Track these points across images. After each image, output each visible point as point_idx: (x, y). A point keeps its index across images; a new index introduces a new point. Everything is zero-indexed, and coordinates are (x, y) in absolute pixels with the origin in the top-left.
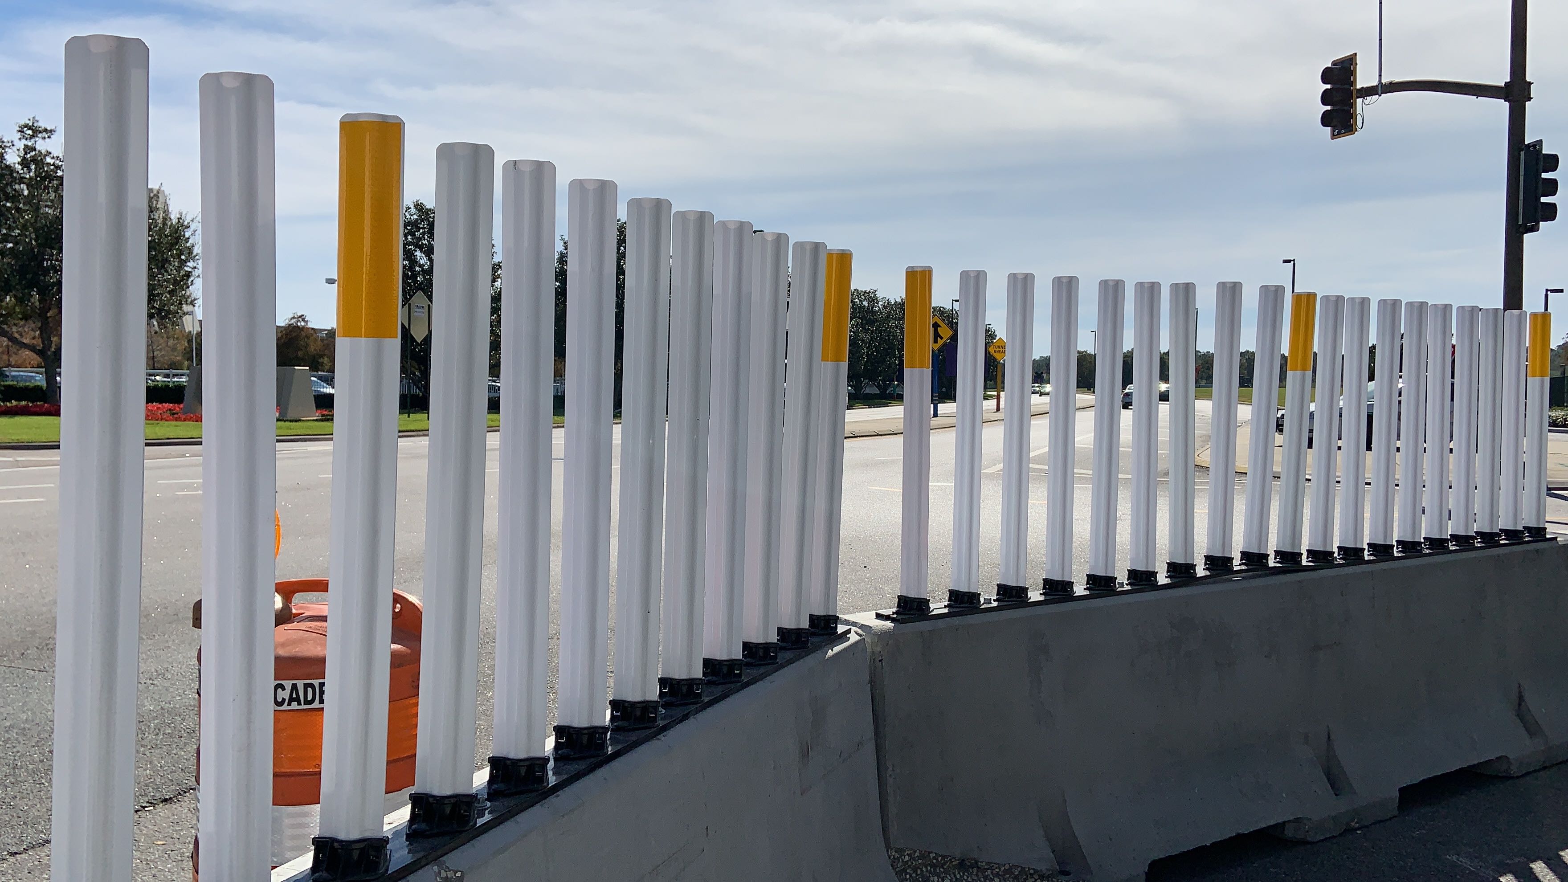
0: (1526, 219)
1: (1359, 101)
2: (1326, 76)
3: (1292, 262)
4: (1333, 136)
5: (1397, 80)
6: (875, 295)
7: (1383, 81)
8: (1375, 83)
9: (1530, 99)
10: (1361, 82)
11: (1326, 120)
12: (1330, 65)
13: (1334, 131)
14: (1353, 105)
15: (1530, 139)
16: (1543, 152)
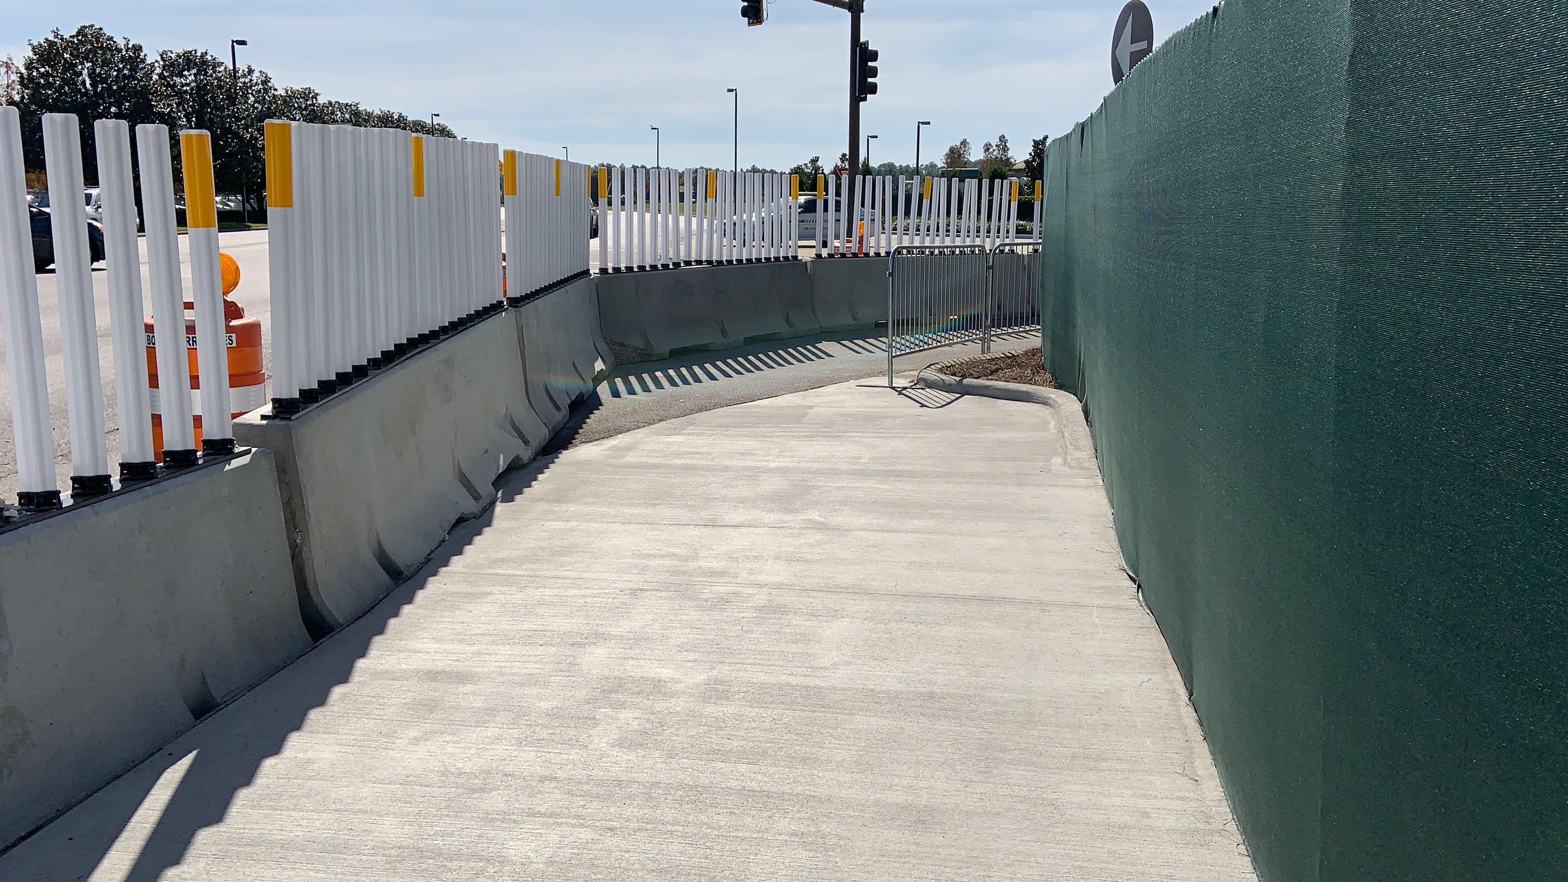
0: (860, 93)
1: (765, 2)
3: (734, 91)
4: (750, 24)
6: (357, 108)
9: (863, 12)
11: (745, 12)
13: (749, 20)
14: (760, 4)
15: (862, 39)
16: (870, 48)
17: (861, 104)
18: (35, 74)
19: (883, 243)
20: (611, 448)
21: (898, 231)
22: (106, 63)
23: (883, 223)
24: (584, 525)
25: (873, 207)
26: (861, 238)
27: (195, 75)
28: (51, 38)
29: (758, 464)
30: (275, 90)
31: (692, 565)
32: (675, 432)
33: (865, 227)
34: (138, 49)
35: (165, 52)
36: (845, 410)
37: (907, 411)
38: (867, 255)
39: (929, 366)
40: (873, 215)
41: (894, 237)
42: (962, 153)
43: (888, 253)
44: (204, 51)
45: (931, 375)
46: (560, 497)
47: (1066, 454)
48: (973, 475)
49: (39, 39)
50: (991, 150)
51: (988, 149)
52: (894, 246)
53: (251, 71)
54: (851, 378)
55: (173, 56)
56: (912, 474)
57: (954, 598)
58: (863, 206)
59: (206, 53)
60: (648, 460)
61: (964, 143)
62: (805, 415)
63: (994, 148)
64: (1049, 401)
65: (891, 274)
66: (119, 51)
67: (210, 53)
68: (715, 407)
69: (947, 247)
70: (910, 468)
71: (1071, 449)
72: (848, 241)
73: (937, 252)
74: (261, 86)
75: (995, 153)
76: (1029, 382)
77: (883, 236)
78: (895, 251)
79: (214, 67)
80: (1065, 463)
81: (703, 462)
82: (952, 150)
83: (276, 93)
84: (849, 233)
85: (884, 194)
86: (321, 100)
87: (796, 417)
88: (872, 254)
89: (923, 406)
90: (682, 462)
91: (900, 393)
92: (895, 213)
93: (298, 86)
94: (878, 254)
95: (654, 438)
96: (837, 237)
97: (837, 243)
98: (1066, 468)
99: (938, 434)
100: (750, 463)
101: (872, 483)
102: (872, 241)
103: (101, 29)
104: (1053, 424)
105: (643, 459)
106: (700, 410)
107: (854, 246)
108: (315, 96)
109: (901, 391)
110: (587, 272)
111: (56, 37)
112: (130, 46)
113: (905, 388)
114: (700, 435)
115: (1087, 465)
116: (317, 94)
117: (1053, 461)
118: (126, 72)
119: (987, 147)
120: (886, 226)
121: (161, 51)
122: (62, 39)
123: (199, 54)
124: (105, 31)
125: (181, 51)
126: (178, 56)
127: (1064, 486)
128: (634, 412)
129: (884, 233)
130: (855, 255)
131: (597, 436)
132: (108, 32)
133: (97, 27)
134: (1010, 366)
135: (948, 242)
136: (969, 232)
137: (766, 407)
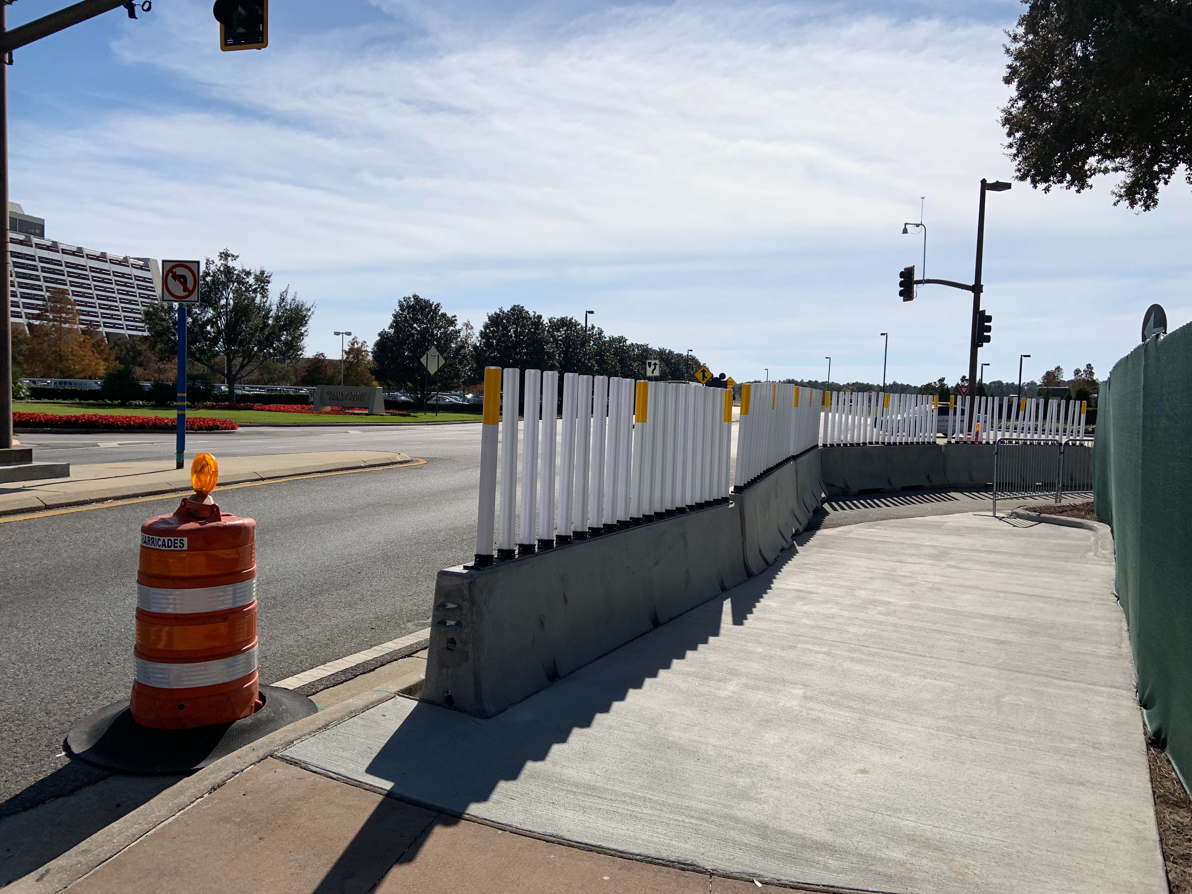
0: (978, 342)
1: (915, 285)
2: (902, 275)
3: (886, 335)
4: (904, 300)
5: (931, 278)
7: (925, 279)
8: (922, 279)
9: (982, 292)
10: (916, 278)
11: (901, 294)
12: (903, 270)
14: (912, 288)
15: (981, 309)
16: (986, 314)
17: (979, 348)
18: (488, 331)
19: (992, 437)
20: (839, 531)
21: (1002, 429)
22: (524, 326)
23: (992, 423)
24: (839, 557)
25: (986, 413)
26: (977, 433)
27: (565, 331)
28: (498, 312)
29: (919, 543)
30: (605, 338)
31: (894, 573)
32: (870, 527)
33: (980, 426)
34: (540, 317)
35: (551, 319)
36: (967, 525)
37: (1004, 528)
38: (981, 443)
39: (1019, 507)
40: (986, 418)
41: (999, 433)
42: (1056, 375)
43: (994, 442)
44: (571, 317)
45: (1021, 511)
46: (822, 546)
47: (1097, 551)
48: (1040, 556)
49: (492, 312)
50: (1080, 374)
51: (1078, 374)
52: (999, 438)
53: (593, 327)
54: (970, 511)
55: (555, 320)
56: (1005, 553)
57: (1023, 594)
58: (979, 412)
59: (572, 319)
60: (860, 537)
61: (1058, 369)
62: (943, 525)
63: (1082, 373)
64: (1093, 528)
65: (996, 453)
66: (530, 319)
67: (574, 318)
68: (890, 518)
69: (1036, 440)
70: (1005, 551)
71: (1100, 549)
72: (968, 435)
73: (1028, 443)
74: (597, 336)
75: (1083, 376)
76: (1082, 518)
77: (992, 433)
78: (999, 440)
79: (575, 326)
80: (1095, 555)
81: (889, 540)
82: (1048, 373)
83: (606, 340)
84: (970, 430)
85: (993, 404)
86: (628, 343)
87: (938, 526)
88: (984, 442)
89: (1015, 526)
90: (878, 539)
91: (1000, 519)
92: (1000, 417)
93: (616, 335)
94: (988, 443)
95: (860, 529)
96: (962, 432)
97: (961, 436)
98: (1096, 558)
99: (1022, 538)
100: (914, 542)
101: (983, 555)
102: (985, 436)
103: (523, 307)
104: (1093, 538)
105: (858, 537)
106: (882, 519)
107: (972, 437)
108: (625, 341)
109: (1001, 519)
110: (817, 445)
111: (500, 311)
112: (536, 316)
113: (1004, 518)
114: (885, 529)
115: (1108, 556)
116: (626, 340)
117: (1089, 554)
118: (532, 330)
119: (1077, 372)
120: (994, 425)
121: (549, 318)
122: (503, 313)
123: (568, 319)
124: (525, 308)
125: (559, 318)
126: (558, 320)
127: (1092, 564)
128: (846, 518)
129: (993, 430)
130: (973, 443)
131: (830, 526)
132: (526, 309)
133: (521, 306)
134: (1072, 510)
135: (1036, 437)
136: (1051, 431)
137: (919, 521)
